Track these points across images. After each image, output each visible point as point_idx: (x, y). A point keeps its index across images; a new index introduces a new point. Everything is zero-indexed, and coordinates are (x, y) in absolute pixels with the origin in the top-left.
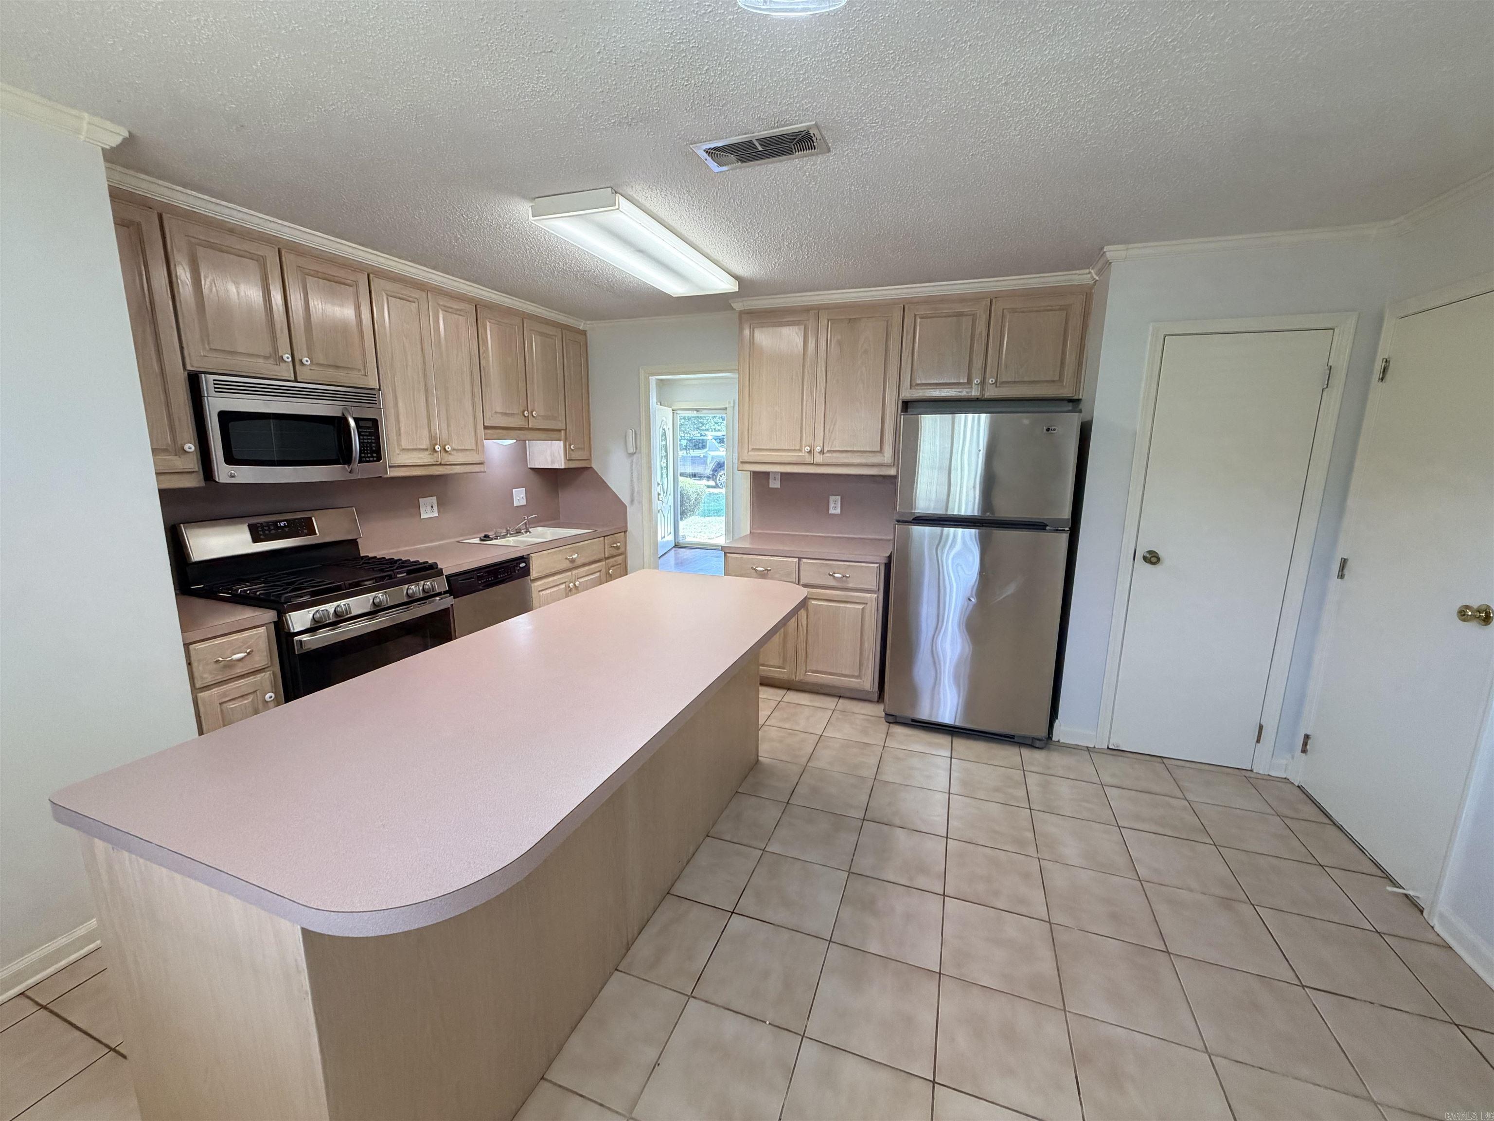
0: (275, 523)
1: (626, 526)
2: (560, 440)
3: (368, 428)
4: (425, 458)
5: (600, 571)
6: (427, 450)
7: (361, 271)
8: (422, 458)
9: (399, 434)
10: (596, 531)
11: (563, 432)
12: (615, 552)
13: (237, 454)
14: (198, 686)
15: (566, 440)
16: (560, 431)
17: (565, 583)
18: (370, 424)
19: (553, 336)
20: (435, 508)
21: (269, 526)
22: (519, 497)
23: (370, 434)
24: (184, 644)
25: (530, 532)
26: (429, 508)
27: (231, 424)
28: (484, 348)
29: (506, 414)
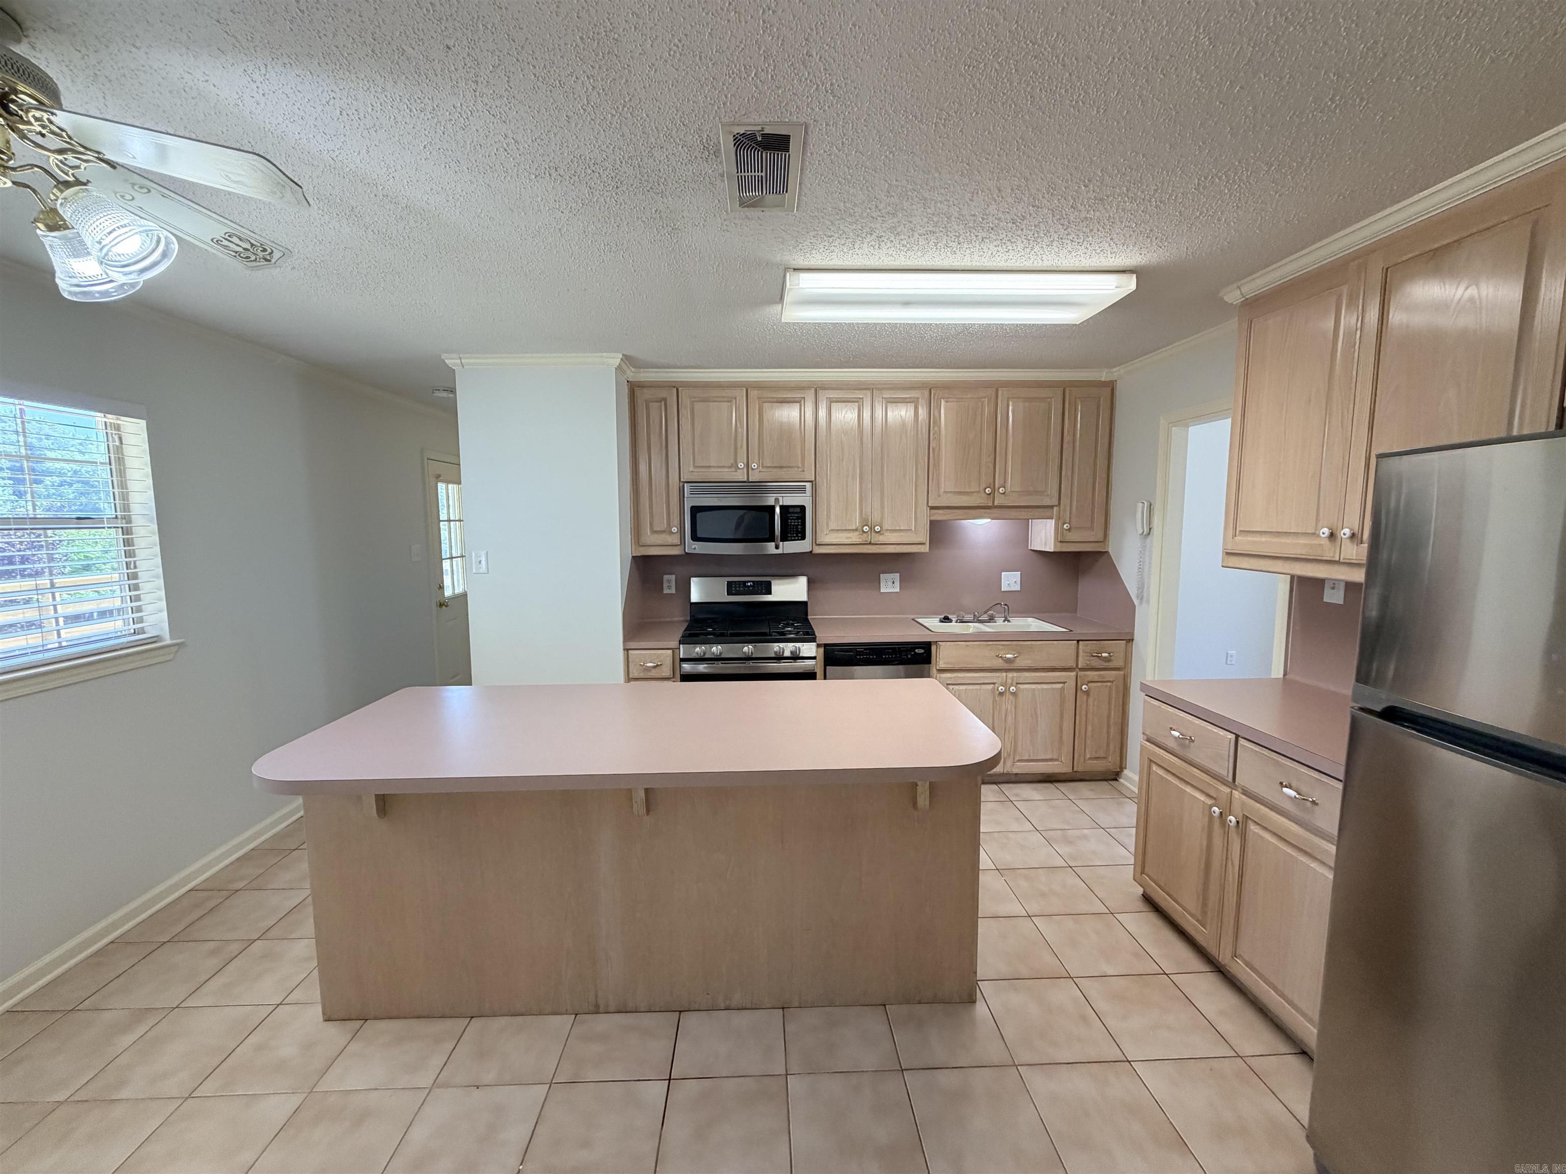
0: (745, 582)
1: (1133, 634)
2: (1052, 518)
3: (797, 513)
4: (855, 538)
5: (1064, 683)
6: (856, 530)
7: (809, 388)
8: (850, 538)
9: (828, 517)
10: (1071, 631)
11: (1055, 508)
12: (1096, 663)
13: (700, 534)
14: (631, 676)
15: (1059, 518)
16: (1052, 507)
17: (994, 684)
18: (798, 510)
19: (1047, 398)
20: (897, 584)
21: (739, 585)
22: (1011, 581)
23: (798, 518)
24: (624, 649)
25: (1009, 621)
26: (890, 583)
27: (698, 515)
28: (936, 429)
29: (961, 493)
